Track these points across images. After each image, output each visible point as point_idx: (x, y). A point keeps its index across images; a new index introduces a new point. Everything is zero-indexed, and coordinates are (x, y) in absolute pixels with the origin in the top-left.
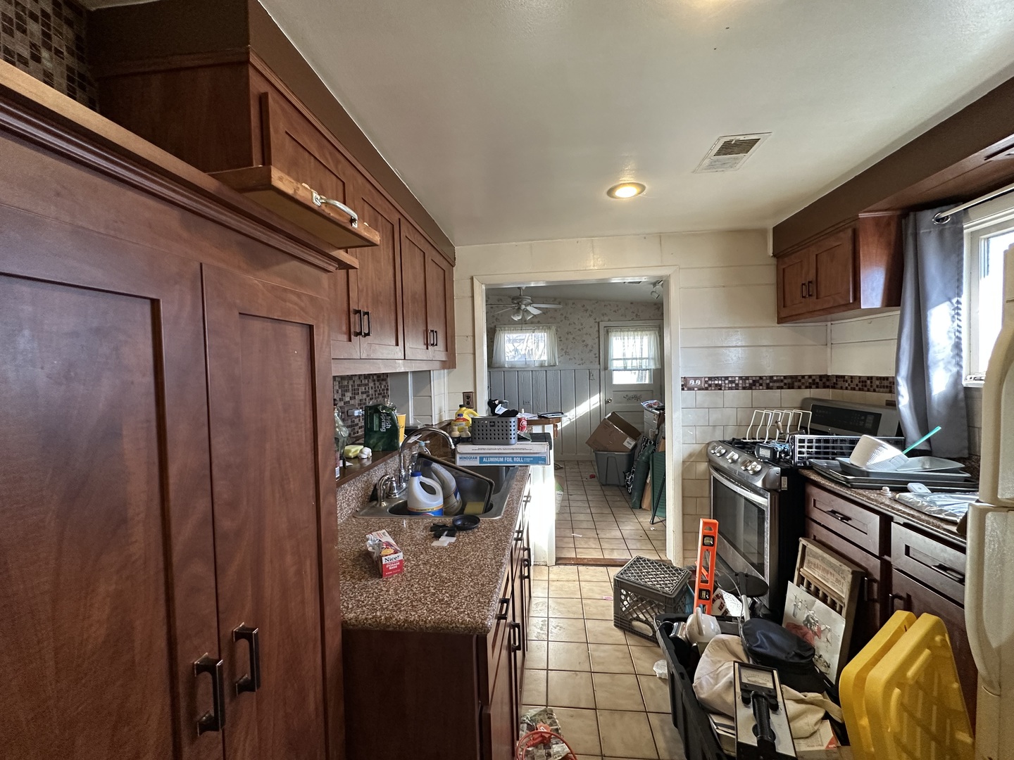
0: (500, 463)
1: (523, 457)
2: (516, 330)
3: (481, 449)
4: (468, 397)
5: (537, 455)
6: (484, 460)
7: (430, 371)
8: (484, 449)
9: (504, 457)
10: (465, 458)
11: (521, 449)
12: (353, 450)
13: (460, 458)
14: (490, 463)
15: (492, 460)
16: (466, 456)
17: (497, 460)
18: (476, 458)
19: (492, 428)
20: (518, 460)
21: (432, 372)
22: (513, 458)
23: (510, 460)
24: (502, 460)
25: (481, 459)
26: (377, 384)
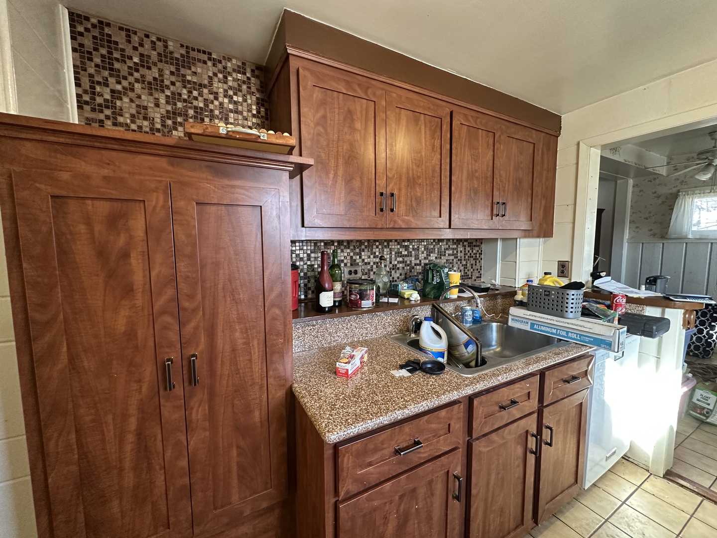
0: (552, 333)
1: (581, 335)
2: (703, 193)
3: (533, 316)
4: (563, 266)
5: (600, 337)
6: (535, 327)
7: (517, 238)
8: (535, 316)
9: (557, 329)
10: (516, 320)
11: (577, 325)
12: (407, 293)
13: (512, 319)
14: (541, 331)
15: (543, 328)
16: (517, 319)
17: (549, 330)
18: (527, 323)
19: (547, 297)
20: (575, 336)
21: (518, 240)
22: (567, 332)
23: (564, 334)
24: (554, 331)
25: (532, 325)
26: (468, 249)
